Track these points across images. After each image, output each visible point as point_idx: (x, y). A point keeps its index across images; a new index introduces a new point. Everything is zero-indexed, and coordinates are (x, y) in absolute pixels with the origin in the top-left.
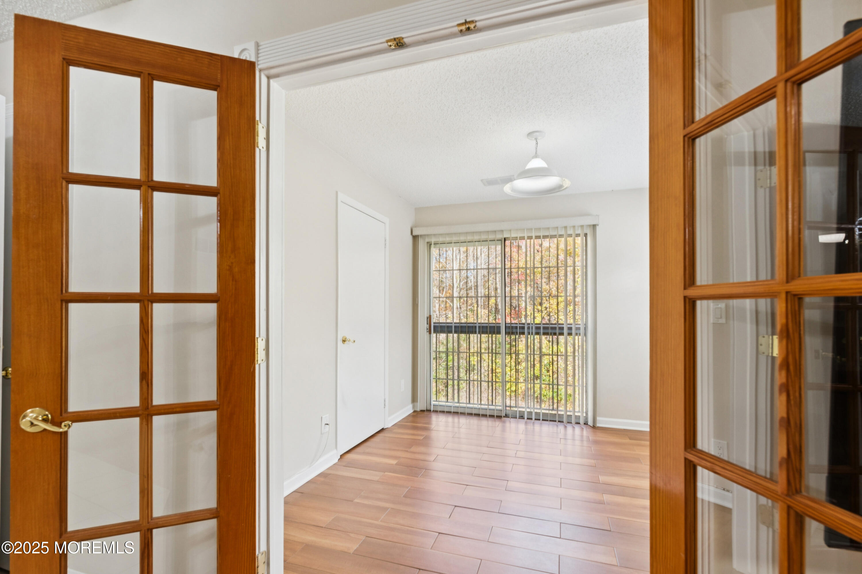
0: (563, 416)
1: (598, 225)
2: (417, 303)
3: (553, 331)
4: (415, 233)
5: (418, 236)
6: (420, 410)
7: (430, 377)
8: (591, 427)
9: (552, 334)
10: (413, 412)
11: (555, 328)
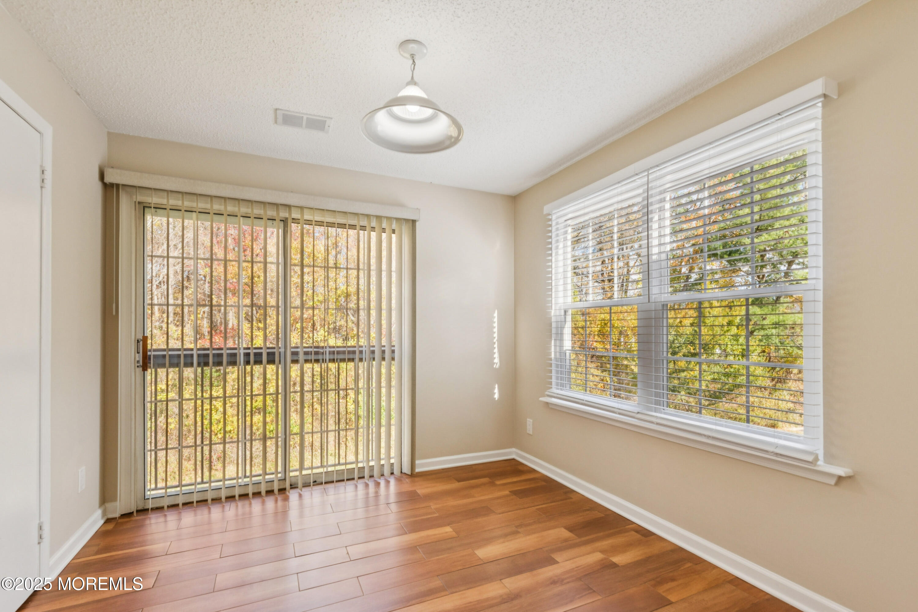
0: (364, 469)
1: (418, 221)
2: (114, 313)
3: (351, 356)
4: (108, 179)
5: (118, 185)
6: (120, 516)
7: (144, 449)
8: (408, 475)
9: (339, 360)
10: (105, 523)
11: (354, 352)
